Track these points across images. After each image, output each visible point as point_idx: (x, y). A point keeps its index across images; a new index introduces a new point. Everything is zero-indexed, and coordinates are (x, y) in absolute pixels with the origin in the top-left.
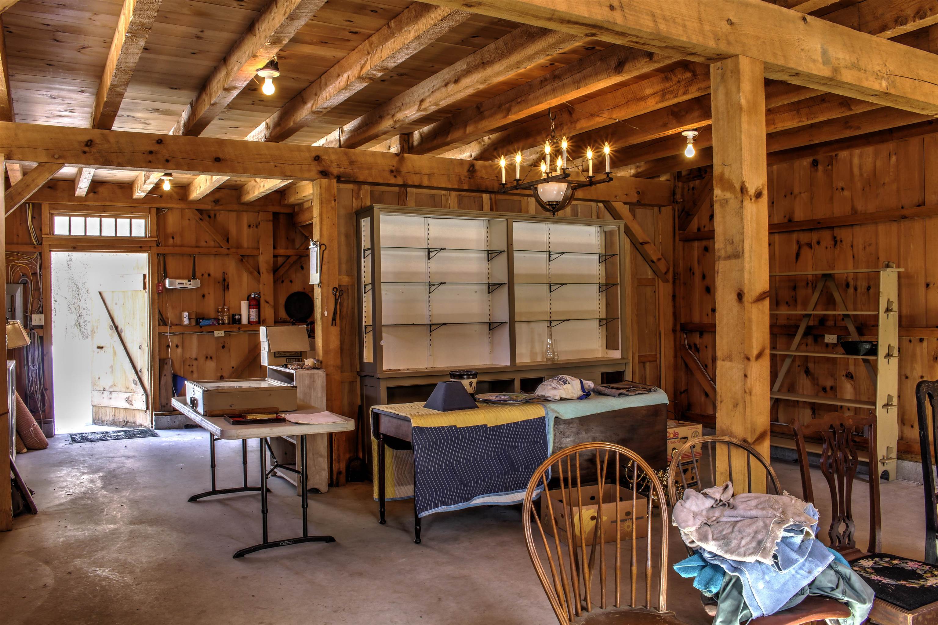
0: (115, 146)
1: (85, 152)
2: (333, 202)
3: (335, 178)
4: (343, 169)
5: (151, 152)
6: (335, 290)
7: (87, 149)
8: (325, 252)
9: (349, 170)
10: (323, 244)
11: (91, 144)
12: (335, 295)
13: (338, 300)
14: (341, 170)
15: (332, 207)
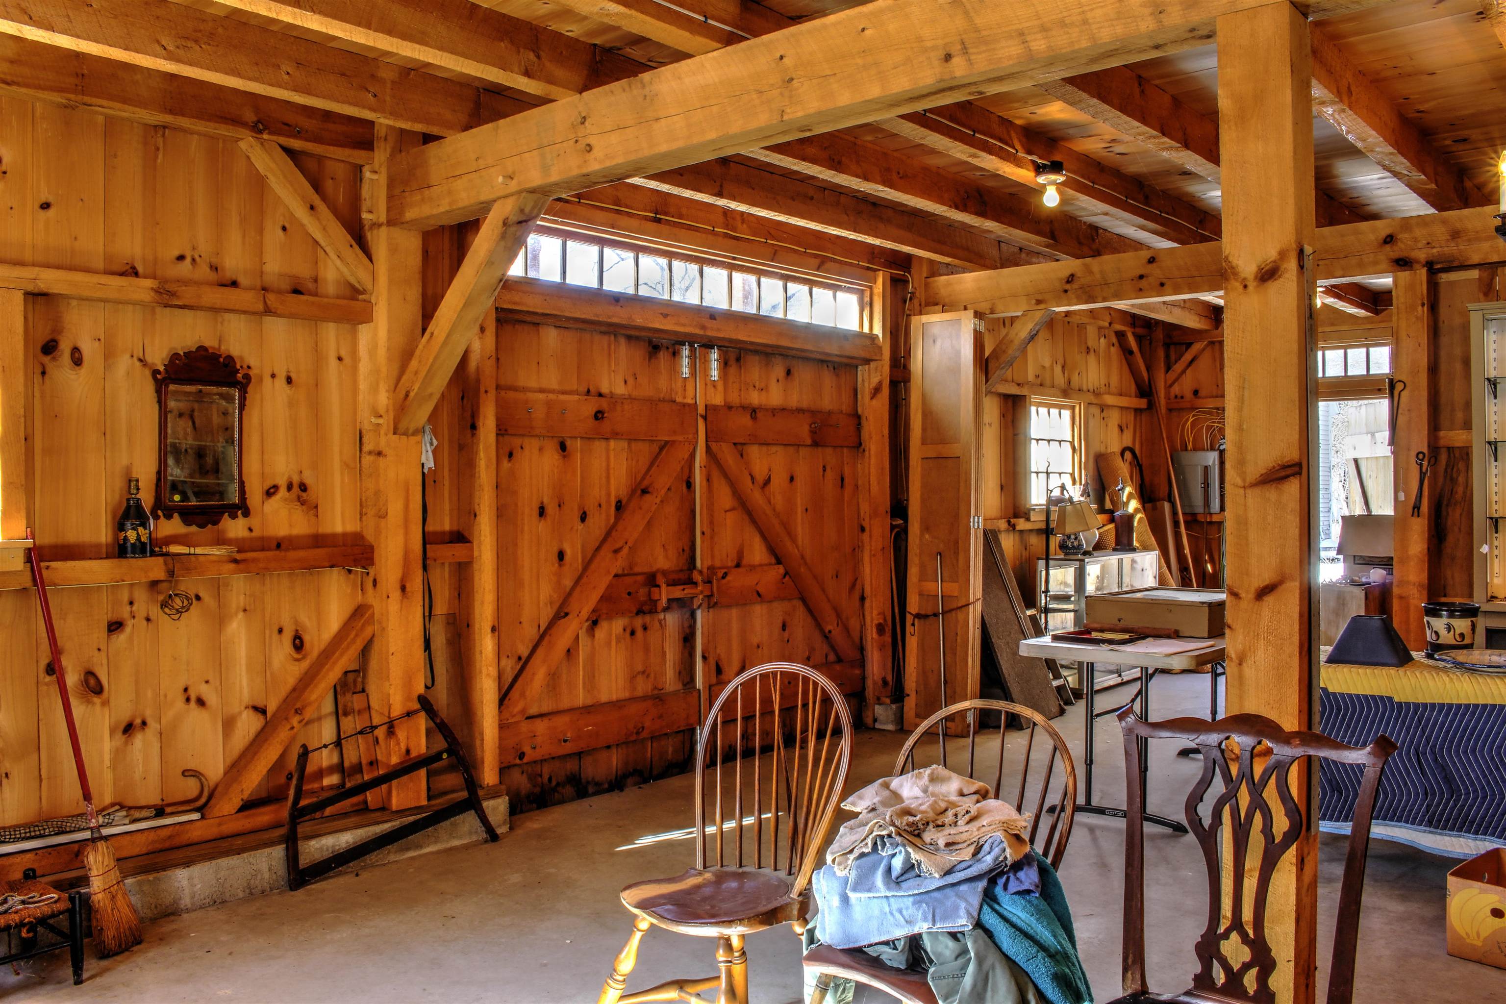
0: (1098, 276)
1: (1066, 291)
2: (1420, 308)
3: (1424, 266)
4: (1439, 249)
5: (1141, 277)
6: (1421, 456)
7: (1068, 287)
8: (1403, 393)
9: (1451, 249)
10: (1400, 381)
11: (1072, 280)
12: (1421, 465)
13: (1425, 474)
14: (1435, 251)
15: (1417, 318)
